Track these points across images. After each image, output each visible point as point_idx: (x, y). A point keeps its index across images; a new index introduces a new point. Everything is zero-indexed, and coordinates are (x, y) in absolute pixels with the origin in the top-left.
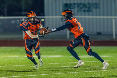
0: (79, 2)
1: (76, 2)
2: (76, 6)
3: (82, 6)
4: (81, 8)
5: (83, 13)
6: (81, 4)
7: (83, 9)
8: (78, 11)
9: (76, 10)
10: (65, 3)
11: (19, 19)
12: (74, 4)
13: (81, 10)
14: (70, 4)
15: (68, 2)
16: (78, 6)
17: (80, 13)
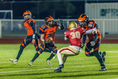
0: (113, 8)
1: (110, 8)
2: (111, 11)
3: (115, 11)
4: (115, 13)
5: (116, 17)
6: (115, 9)
7: (116, 14)
8: (112, 15)
9: (110, 14)
10: (102, 8)
11: (65, 21)
12: (109, 10)
13: (114, 15)
14: (106, 10)
15: (104, 8)
16: (112, 12)
17: (113, 16)
